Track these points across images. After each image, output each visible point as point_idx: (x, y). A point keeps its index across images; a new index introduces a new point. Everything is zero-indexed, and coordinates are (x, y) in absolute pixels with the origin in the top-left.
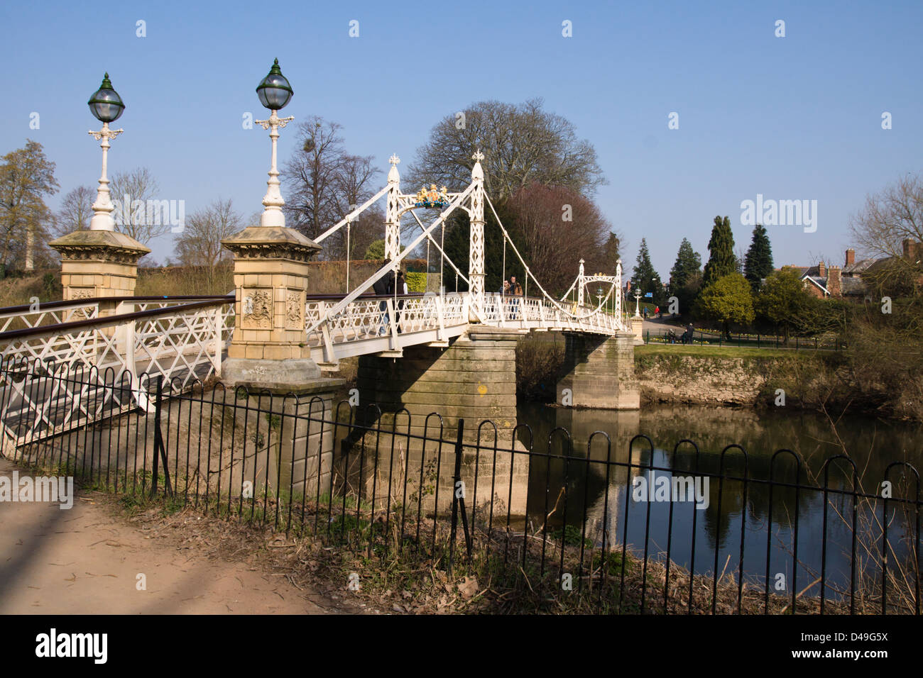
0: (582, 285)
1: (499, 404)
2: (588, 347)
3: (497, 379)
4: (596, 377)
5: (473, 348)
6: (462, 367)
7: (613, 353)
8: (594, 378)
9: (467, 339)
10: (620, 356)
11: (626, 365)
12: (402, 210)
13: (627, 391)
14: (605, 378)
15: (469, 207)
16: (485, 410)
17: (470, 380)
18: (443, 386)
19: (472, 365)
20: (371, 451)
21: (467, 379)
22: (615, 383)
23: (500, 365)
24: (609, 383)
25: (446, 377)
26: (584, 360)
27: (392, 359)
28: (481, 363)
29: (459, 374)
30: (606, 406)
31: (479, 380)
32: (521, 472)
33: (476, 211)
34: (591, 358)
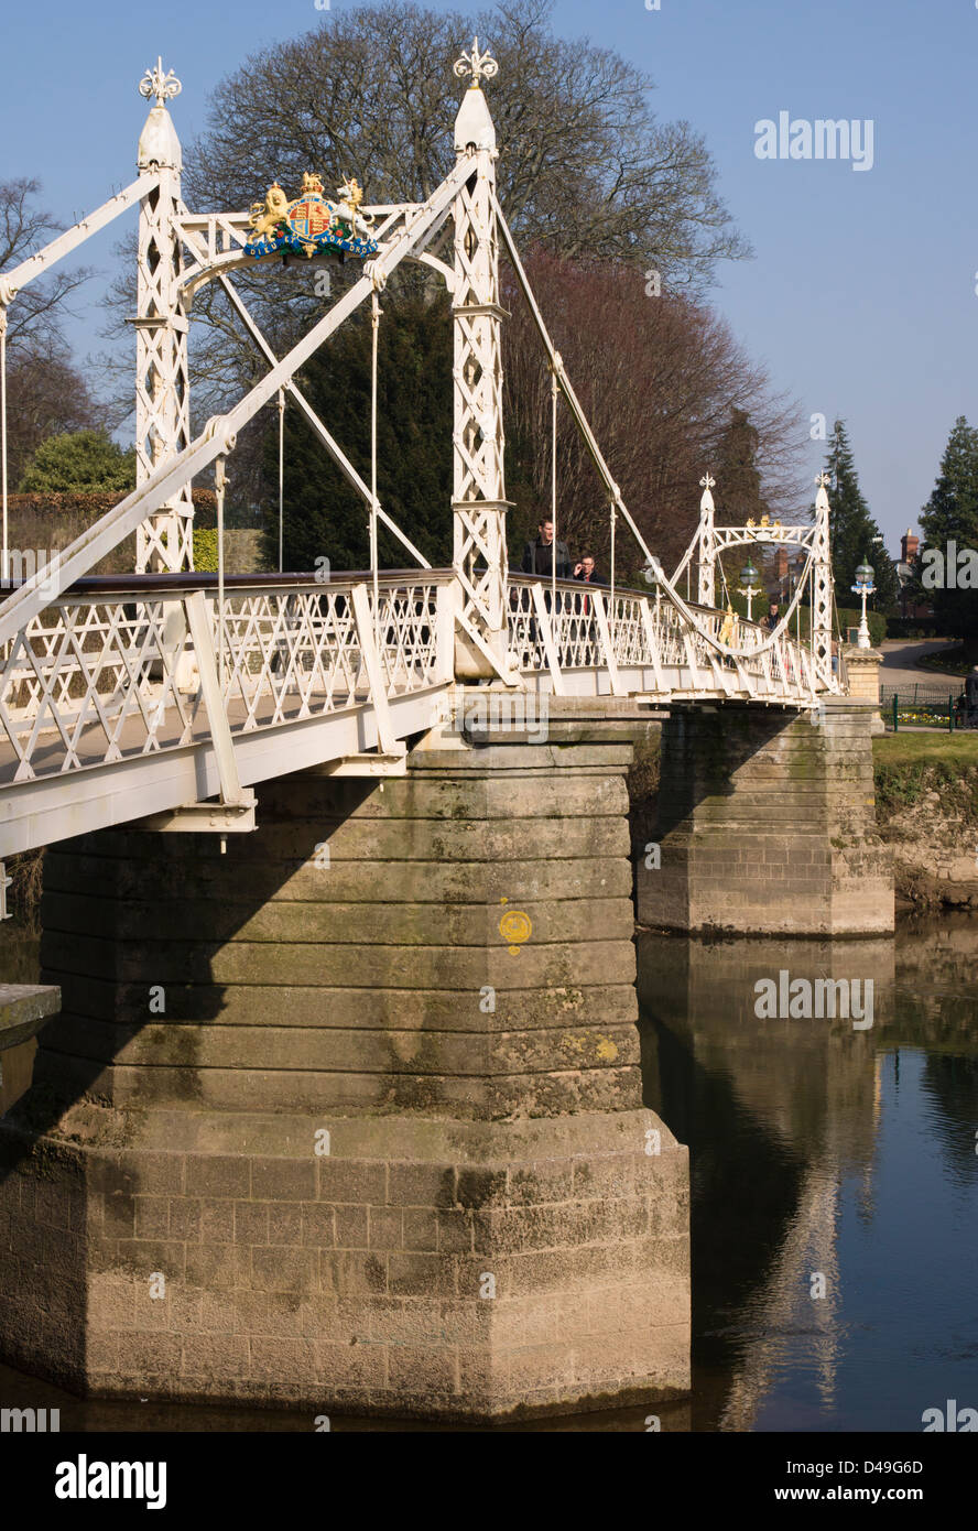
0: (709, 554)
1: (577, 977)
2: (734, 747)
3: (561, 884)
4: (761, 837)
5: (478, 775)
6: (438, 844)
7: (811, 761)
8: (754, 842)
9: (456, 744)
10: (831, 773)
11: (850, 798)
12: (195, 269)
13: (855, 879)
14: (787, 839)
15: (448, 259)
16: (526, 1001)
17: (469, 891)
18: (369, 916)
19: (476, 838)
20: (101, 1167)
21: (459, 888)
22: (819, 856)
23: (575, 833)
24: (802, 855)
25: (379, 883)
26: (720, 785)
27: (214, 838)
28: (507, 830)
29: (427, 872)
30: (791, 925)
31: (497, 891)
32: (664, 1224)
33: (471, 268)
34: (744, 781)
